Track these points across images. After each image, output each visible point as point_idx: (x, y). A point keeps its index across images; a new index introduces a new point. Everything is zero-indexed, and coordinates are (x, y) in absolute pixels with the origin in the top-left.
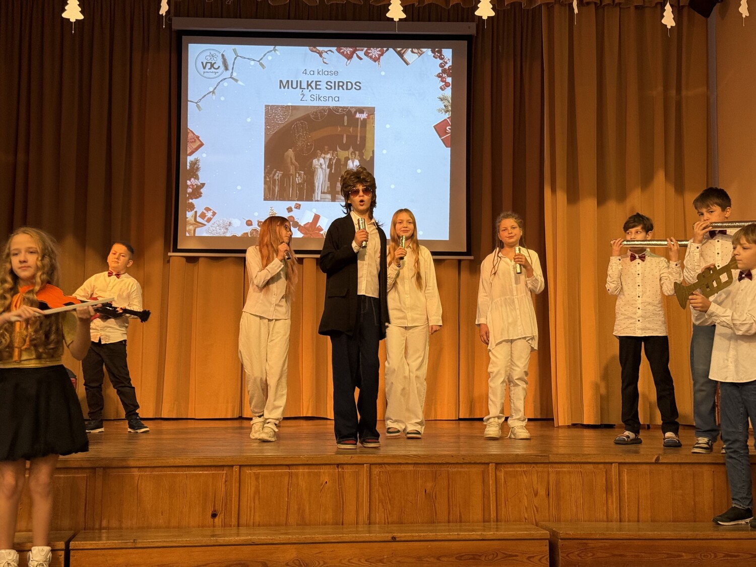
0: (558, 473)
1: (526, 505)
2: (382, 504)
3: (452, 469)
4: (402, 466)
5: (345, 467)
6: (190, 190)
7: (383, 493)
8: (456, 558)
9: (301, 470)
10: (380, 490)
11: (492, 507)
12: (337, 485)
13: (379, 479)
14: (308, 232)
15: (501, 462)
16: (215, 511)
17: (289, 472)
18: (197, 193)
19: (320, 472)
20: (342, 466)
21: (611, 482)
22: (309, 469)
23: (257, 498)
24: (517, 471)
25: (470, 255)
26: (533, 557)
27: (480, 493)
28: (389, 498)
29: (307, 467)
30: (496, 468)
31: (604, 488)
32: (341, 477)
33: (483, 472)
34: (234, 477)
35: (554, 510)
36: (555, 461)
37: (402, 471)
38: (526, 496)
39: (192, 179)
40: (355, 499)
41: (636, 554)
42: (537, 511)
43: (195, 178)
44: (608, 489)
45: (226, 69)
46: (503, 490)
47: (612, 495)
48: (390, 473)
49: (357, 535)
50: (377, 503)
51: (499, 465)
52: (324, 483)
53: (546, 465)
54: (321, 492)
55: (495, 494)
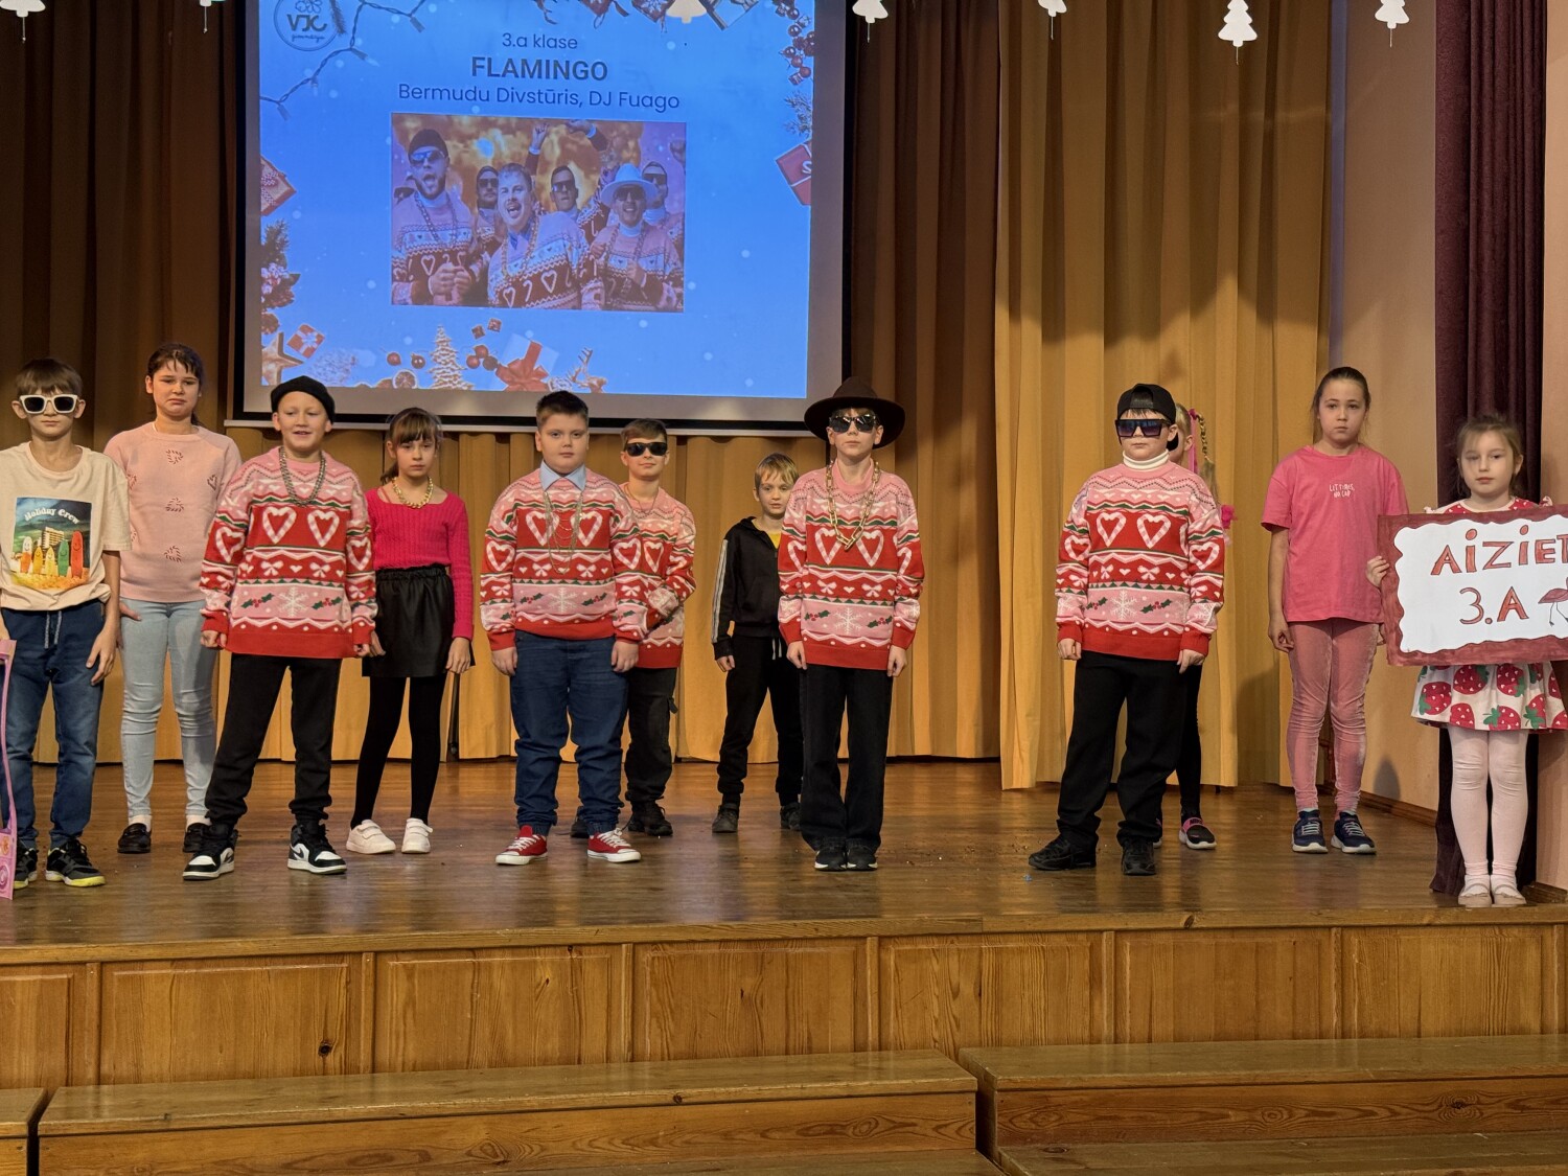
0: (998, 952)
1: (936, 1015)
2: (658, 1021)
3: (794, 950)
4: (697, 945)
5: (585, 949)
6: (267, 289)
7: (659, 1000)
8: (798, 1133)
9: (497, 959)
10: (654, 994)
11: (870, 1020)
12: (569, 985)
13: (652, 973)
14: (517, 380)
15: (888, 934)
16: (327, 1041)
17: (474, 963)
18: (281, 294)
19: (535, 962)
20: (578, 948)
21: (1100, 967)
22: (513, 955)
23: (409, 1015)
24: (920, 950)
26: (946, 1126)
27: (849, 992)
28: (671, 1009)
29: (507, 951)
30: (880, 945)
31: (1087, 978)
32: (576, 969)
33: (855, 954)
34: (363, 975)
35: (989, 1023)
36: (993, 930)
37: (696, 956)
38: (938, 997)
39: (273, 266)
40: (604, 1013)
41: (1142, 1114)
42: (958, 1026)
43: (278, 264)
44: (1094, 981)
45: (341, 30)
46: (892, 988)
47: (1101, 991)
48: (673, 958)
49: (606, 1094)
50: (648, 1019)
51: (886, 941)
52: (544, 981)
53: (975, 937)
54: (536, 1000)
55: (876, 996)
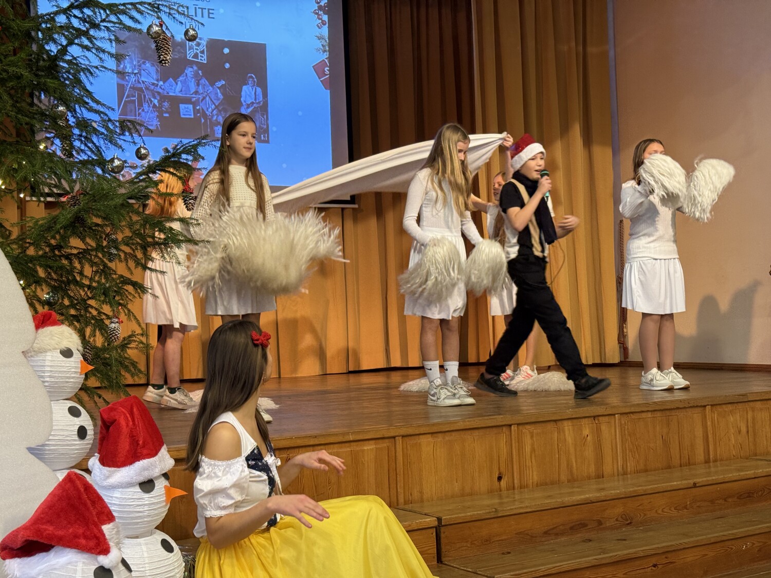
0: (753, 411)
1: (733, 443)
2: (632, 454)
5: (601, 418)
7: (631, 442)
8: (738, 498)
10: (629, 440)
11: (710, 447)
12: (596, 437)
13: (628, 429)
16: (500, 474)
17: (557, 428)
19: (581, 425)
20: (597, 417)
22: (573, 423)
23: (533, 458)
24: (725, 411)
25: (354, 203)
27: (701, 434)
29: (570, 421)
32: (598, 428)
34: (513, 436)
35: (752, 445)
36: (751, 399)
37: (643, 419)
38: (733, 434)
40: (611, 451)
42: (741, 448)
46: (717, 430)
48: (635, 421)
50: (627, 453)
52: (586, 436)
54: (584, 446)
